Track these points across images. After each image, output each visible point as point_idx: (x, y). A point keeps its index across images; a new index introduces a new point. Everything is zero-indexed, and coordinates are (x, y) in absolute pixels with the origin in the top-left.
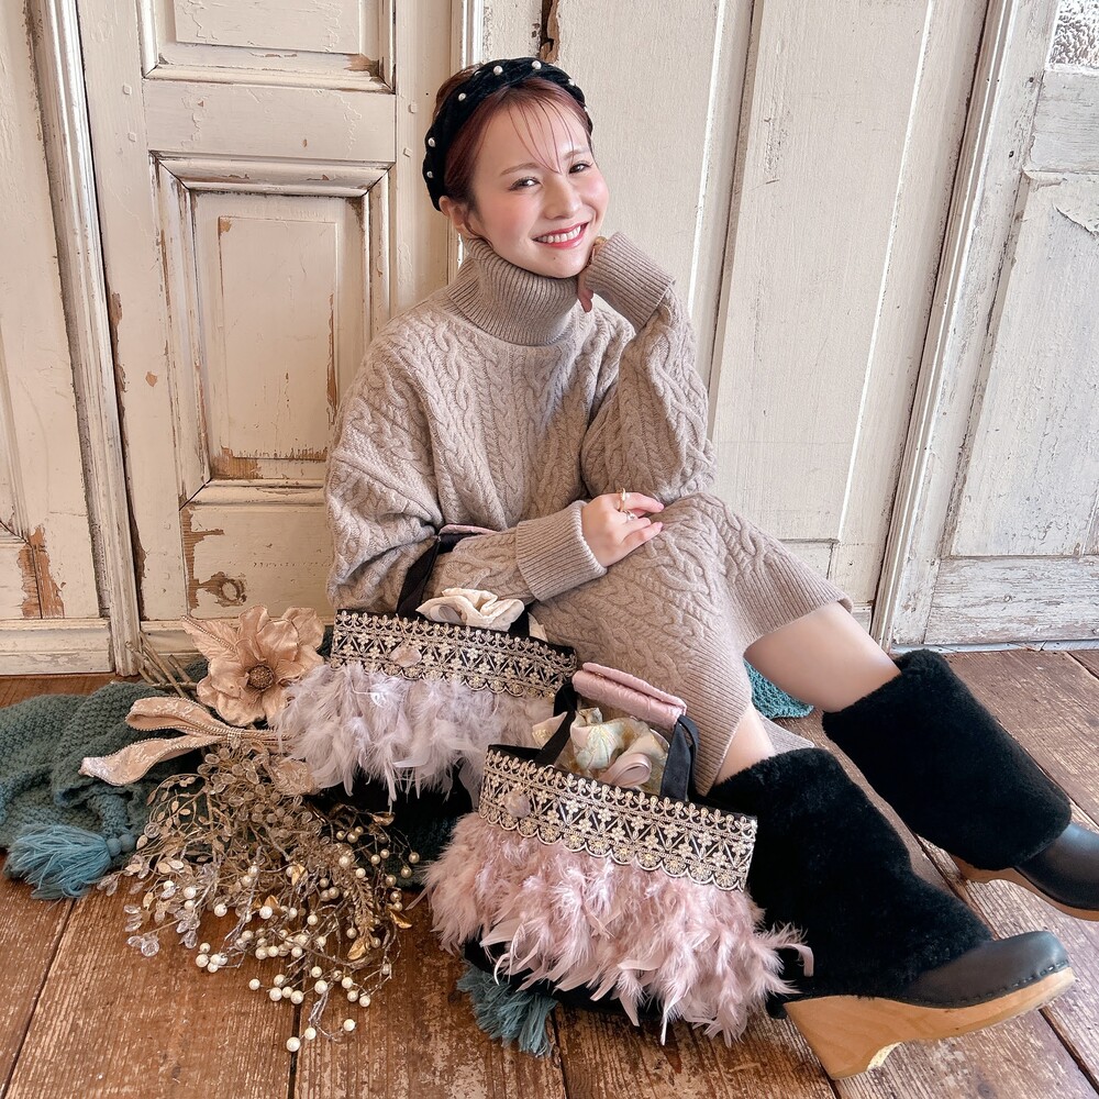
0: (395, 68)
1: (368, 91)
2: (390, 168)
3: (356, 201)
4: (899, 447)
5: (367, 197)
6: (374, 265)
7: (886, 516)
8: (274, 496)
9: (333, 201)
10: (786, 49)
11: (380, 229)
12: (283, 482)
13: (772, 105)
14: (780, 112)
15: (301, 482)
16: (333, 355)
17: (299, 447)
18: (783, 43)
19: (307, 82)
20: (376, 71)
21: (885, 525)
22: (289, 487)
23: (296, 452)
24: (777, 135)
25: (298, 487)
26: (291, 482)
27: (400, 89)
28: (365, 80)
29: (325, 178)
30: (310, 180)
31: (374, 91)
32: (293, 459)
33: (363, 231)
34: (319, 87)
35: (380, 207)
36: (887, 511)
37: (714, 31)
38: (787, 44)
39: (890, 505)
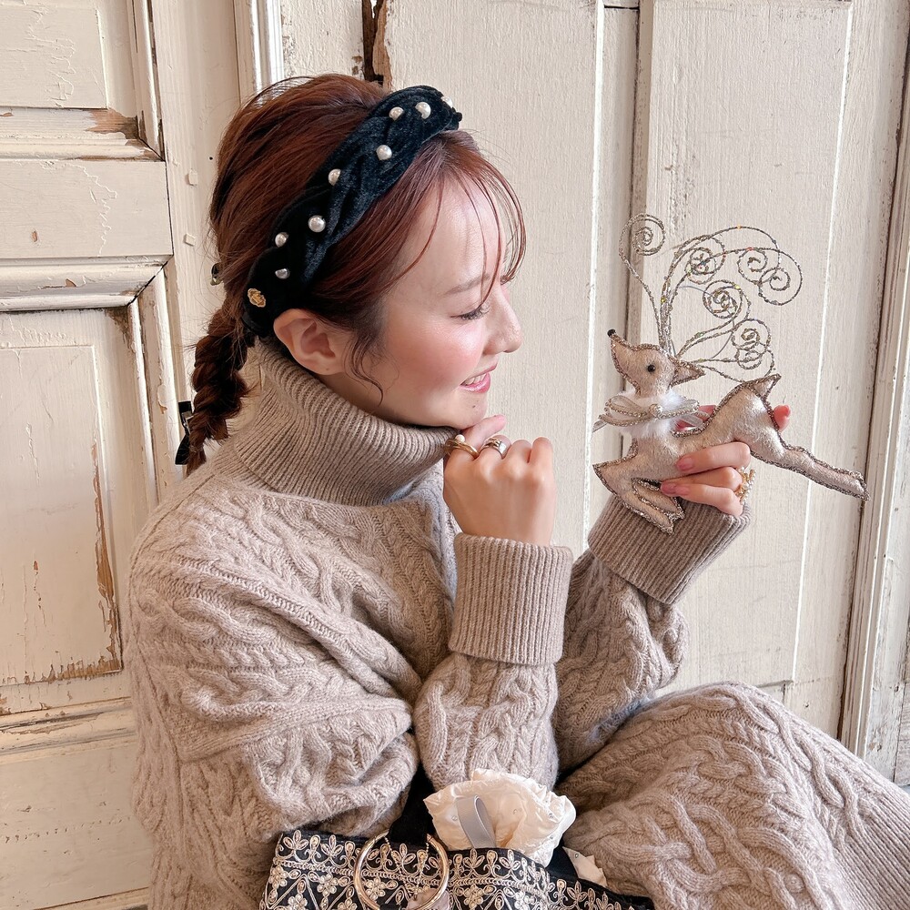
0: (160, 124)
1: (124, 159)
2: (166, 263)
3: (120, 313)
4: (851, 557)
5: (135, 306)
6: (153, 399)
7: (842, 641)
8: (29, 738)
9: (86, 315)
10: (685, 77)
11: (158, 348)
12: (40, 716)
13: (673, 149)
14: (683, 155)
15: (69, 711)
16: (102, 528)
17: (60, 662)
18: (680, 71)
19: (32, 150)
20: (135, 130)
21: (842, 653)
22: (51, 721)
23: (57, 671)
24: (682, 186)
25: (64, 718)
26: (53, 714)
27: (171, 153)
28: (119, 144)
29: (70, 284)
30: (48, 288)
31: (133, 159)
32: (54, 678)
33: (133, 353)
34: (49, 157)
35: (154, 318)
36: (843, 635)
37: (594, 58)
38: (685, 71)
39: (845, 627)
